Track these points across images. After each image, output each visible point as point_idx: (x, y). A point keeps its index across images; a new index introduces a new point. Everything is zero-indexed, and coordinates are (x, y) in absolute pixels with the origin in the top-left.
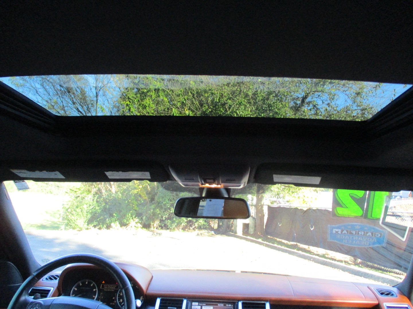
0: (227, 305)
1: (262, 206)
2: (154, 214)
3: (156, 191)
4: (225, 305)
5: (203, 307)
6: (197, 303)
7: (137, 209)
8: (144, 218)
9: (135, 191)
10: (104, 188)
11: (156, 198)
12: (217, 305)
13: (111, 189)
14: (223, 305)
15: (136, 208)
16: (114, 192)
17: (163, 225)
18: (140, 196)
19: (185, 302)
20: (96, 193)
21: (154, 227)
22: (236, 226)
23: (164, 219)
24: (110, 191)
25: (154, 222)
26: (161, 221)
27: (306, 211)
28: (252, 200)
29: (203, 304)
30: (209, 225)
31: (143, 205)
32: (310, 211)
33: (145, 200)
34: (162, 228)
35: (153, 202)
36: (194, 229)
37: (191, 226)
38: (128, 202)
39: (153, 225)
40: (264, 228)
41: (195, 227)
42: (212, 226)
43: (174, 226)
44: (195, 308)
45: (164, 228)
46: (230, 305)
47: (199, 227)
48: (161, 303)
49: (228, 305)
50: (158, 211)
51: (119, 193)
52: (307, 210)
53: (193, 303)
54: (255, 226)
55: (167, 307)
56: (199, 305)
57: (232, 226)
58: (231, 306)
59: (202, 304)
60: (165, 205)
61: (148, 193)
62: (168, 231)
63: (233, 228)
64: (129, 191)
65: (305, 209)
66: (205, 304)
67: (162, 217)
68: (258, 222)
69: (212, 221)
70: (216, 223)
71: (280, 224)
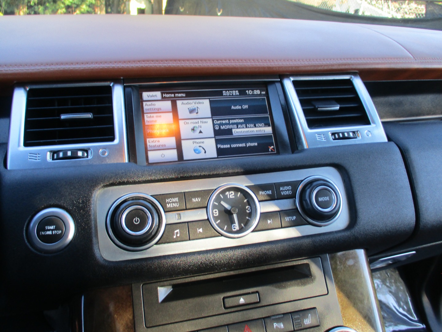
0: (250, 92)
4: (242, 93)
5: (179, 103)
6: (158, 94)
12: (220, 94)
14: (237, 91)
19: (118, 93)
29: (176, 95)
44: (153, 107)
46: (257, 92)
48: (30, 103)
49: (253, 90)
53: (146, 95)
55: (59, 116)
56: (164, 99)
58: (260, 95)
59: (174, 93)
66: (184, 95)
69: (97, 7)
70: (103, 9)
71: (182, 8)
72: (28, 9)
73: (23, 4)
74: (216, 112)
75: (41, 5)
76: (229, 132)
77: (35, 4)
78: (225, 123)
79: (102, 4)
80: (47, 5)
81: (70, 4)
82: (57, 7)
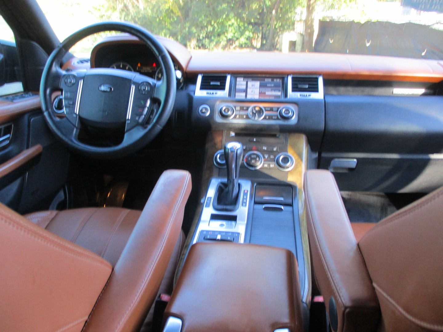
0: (275, 80)
1: (312, 21)
2: (190, 33)
3: (189, 6)
4: (273, 80)
6: (242, 79)
7: (171, 28)
8: (179, 37)
9: (167, 7)
10: (130, 4)
11: (190, 14)
12: (264, 80)
13: (138, 5)
14: (271, 80)
15: (169, 26)
16: (142, 9)
17: (200, 45)
18: (172, 11)
19: (229, 78)
20: (123, 10)
21: (191, 48)
22: (282, 44)
23: (201, 38)
24: (138, 7)
25: (190, 41)
26: (199, 40)
27: (363, 24)
28: (302, 13)
30: (251, 44)
31: (176, 23)
32: (368, 24)
33: (178, 17)
34: (200, 48)
35: (187, 19)
36: (235, 48)
37: (232, 44)
38: (160, 19)
39: (190, 45)
40: (313, 46)
41: (236, 46)
42: (255, 45)
43: (213, 45)
44: (240, 84)
45: (202, 48)
47: (241, 46)
49: (277, 79)
50: (194, 30)
51: (148, 8)
52: (365, 23)
53: (238, 79)
54: (303, 44)
55: (210, 83)
56: (244, 81)
57: (277, 44)
59: (248, 79)
60: (201, 22)
61: (181, 9)
62: (207, 50)
63: (278, 46)
64: (159, 7)
65: (363, 22)
66: (251, 80)
67: (199, 36)
68: (306, 38)
69: (254, 39)
70: (259, 41)
71: (331, 40)
72: (197, 42)
73: (194, 37)
74: (261, 86)
75: (208, 38)
76: (265, 93)
77: (203, 38)
78: (263, 90)
79: (258, 37)
80: (213, 38)
81: (231, 38)
82: (221, 40)
